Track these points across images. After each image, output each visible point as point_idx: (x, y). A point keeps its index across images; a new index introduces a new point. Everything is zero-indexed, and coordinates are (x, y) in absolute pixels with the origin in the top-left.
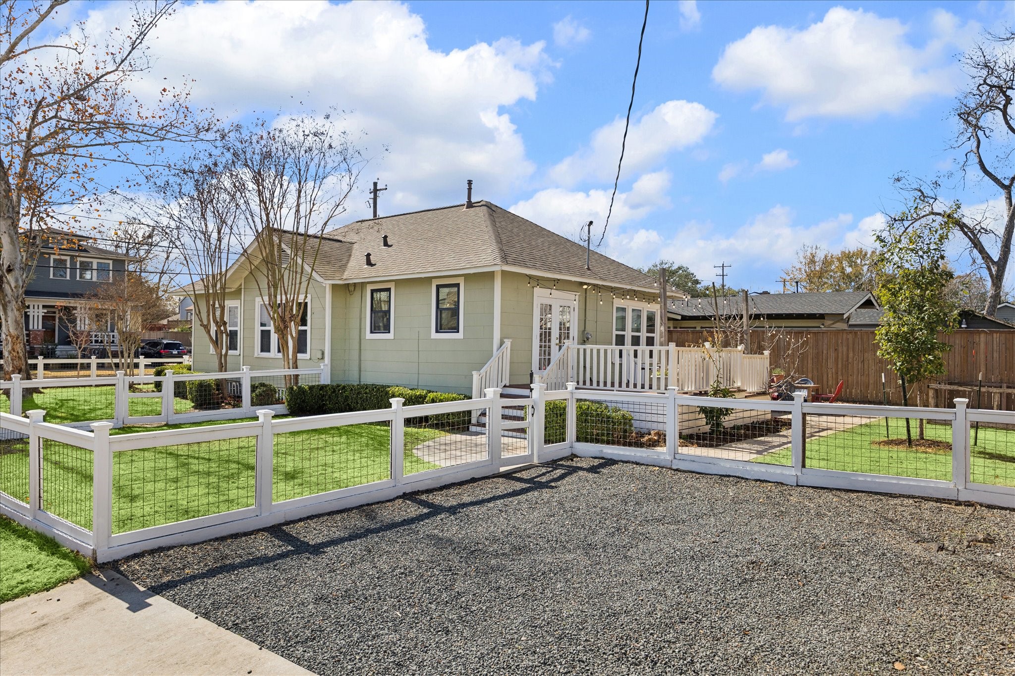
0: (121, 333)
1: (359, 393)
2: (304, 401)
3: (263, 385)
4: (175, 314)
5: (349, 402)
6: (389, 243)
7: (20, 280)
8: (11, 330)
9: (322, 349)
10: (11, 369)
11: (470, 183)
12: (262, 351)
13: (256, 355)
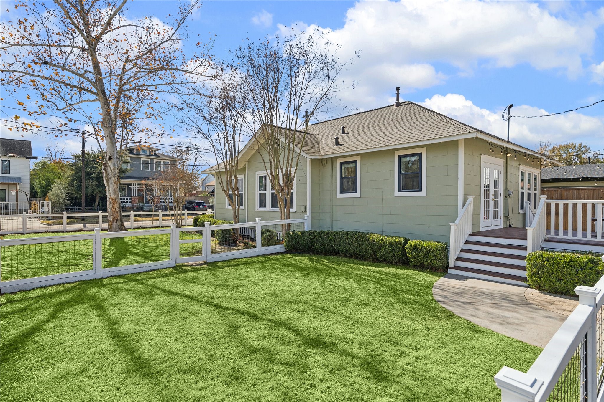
0: (175, 197)
1: (341, 238)
2: (298, 243)
3: (268, 231)
4: (199, 188)
5: (333, 244)
6: (346, 132)
7: (116, 165)
8: (111, 196)
9: (305, 205)
10: (112, 219)
11: (398, 89)
12: (260, 207)
13: (256, 209)
